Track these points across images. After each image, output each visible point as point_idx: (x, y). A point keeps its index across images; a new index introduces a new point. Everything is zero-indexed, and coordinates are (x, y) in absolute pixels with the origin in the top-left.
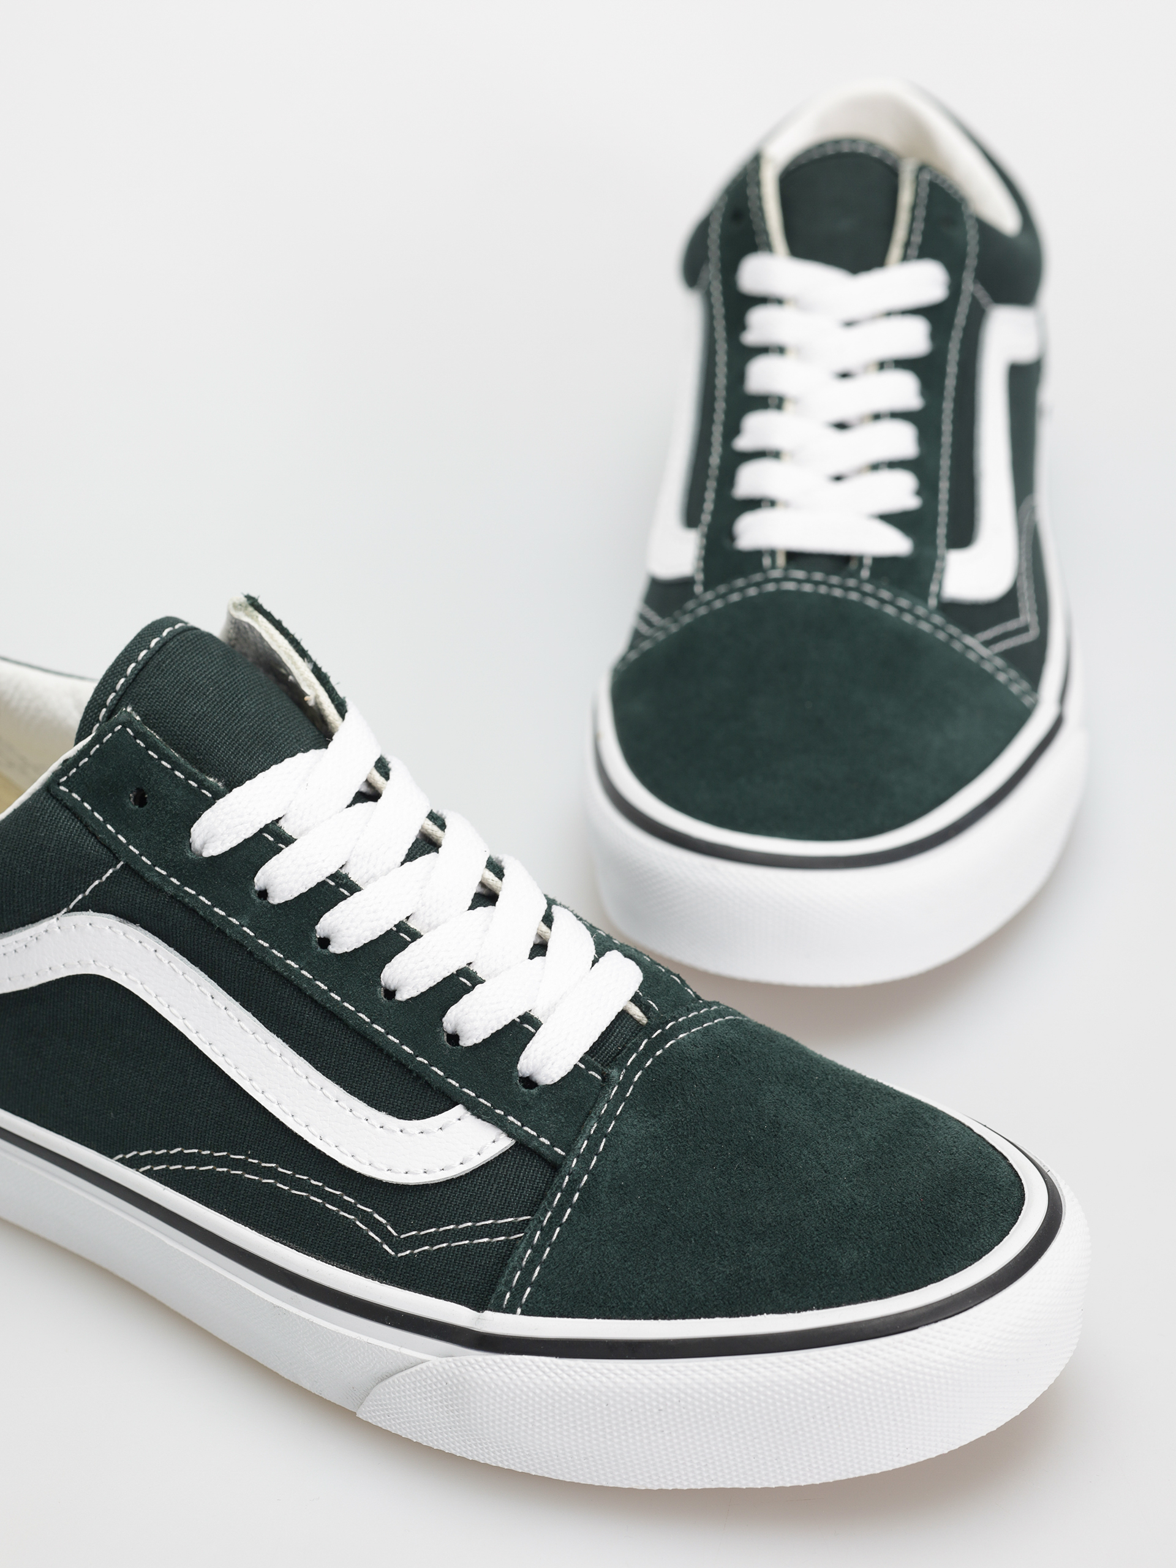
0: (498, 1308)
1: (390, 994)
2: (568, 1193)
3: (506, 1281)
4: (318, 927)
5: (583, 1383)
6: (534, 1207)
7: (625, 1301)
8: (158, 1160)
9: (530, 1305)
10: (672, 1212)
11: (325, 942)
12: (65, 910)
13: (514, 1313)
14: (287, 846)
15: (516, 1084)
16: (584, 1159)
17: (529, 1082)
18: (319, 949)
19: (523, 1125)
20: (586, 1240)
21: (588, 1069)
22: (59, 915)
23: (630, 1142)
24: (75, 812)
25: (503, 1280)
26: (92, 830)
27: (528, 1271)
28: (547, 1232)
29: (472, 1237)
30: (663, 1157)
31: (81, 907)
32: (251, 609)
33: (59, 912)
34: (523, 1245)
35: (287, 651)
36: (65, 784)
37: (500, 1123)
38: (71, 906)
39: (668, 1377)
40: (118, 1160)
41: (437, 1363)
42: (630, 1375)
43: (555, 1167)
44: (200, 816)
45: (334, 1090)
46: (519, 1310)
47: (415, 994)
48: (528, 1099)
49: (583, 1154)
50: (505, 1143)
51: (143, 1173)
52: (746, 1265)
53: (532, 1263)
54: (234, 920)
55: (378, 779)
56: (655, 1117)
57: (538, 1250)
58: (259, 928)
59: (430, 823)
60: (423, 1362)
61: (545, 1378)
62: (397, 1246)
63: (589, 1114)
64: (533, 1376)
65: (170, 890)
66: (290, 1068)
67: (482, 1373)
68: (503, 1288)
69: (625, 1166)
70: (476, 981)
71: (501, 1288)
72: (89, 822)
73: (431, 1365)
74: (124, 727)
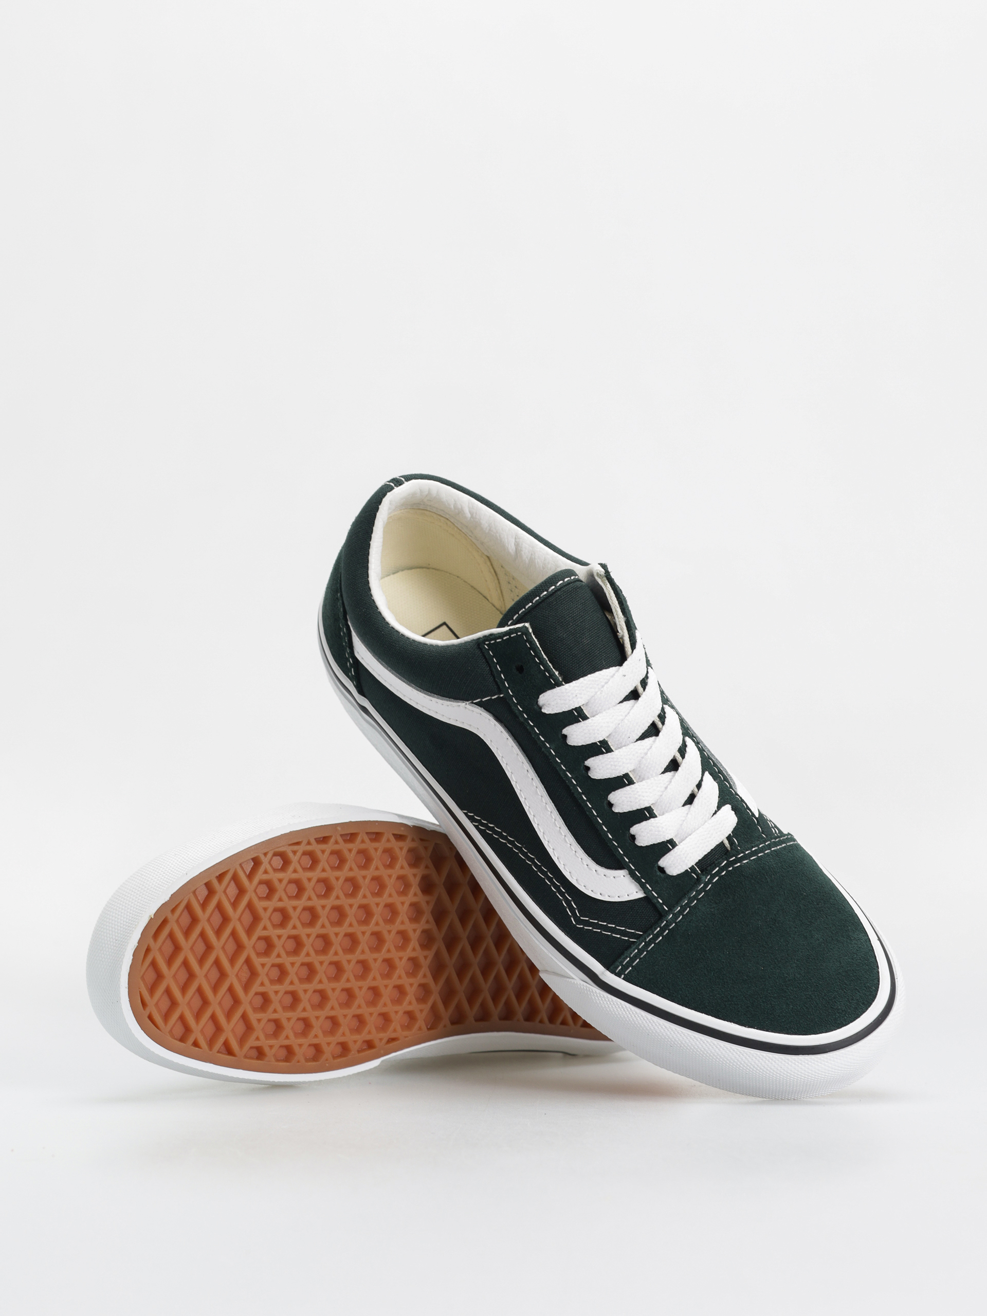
0: (613, 972)
1: (611, 805)
2: (663, 930)
3: (621, 961)
4: (586, 762)
5: (640, 1022)
6: (647, 930)
7: (671, 992)
8: (483, 825)
9: (628, 977)
10: (708, 955)
11: (588, 769)
12: (471, 702)
13: (620, 977)
14: (583, 720)
15: (655, 870)
16: (676, 916)
17: (662, 870)
18: (584, 772)
19: (652, 890)
20: (663, 955)
21: (692, 872)
22: (467, 703)
23: (700, 914)
24: (488, 661)
25: (620, 960)
26: (493, 674)
27: (632, 960)
28: (647, 944)
29: (613, 932)
30: (713, 925)
31: (480, 704)
32: (605, 579)
33: (468, 701)
34: (634, 947)
35: (616, 607)
36: (487, 645)
37: (643, 886)
38: (474, 702)
39: (679, 1035)
40: (464, 813)
41: (578, 983)
42: (662, 1028)
43: (661, 915)
44: (546, 691)
45: (570, 839)
46: (623, 976)
47: (621, 811)
48: (659, 879)
49: (675, 914)
50: (641, 895)
51: (474, 825)
52: (732, 995)
53: (636, 957)
54: (548, 745)
55: (640, 689)
56: (716, 903)
57: (640, 952)
58: (558, 753)
59: (658, 719)
60: (573, 978)
61: (624, 1013)
62: (578, 921)
63: (685, 894)
64: (619, 1010)
65: (522, 720)
66: (554, 820)
67: (597, 998)
68: (619, 964)
69: (694, 925)
70: (653, 815)
71: (617, 963)
72: (494, 670)
73: (576, 982)
74: (522, 634)
